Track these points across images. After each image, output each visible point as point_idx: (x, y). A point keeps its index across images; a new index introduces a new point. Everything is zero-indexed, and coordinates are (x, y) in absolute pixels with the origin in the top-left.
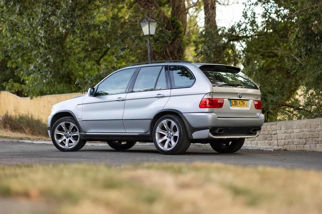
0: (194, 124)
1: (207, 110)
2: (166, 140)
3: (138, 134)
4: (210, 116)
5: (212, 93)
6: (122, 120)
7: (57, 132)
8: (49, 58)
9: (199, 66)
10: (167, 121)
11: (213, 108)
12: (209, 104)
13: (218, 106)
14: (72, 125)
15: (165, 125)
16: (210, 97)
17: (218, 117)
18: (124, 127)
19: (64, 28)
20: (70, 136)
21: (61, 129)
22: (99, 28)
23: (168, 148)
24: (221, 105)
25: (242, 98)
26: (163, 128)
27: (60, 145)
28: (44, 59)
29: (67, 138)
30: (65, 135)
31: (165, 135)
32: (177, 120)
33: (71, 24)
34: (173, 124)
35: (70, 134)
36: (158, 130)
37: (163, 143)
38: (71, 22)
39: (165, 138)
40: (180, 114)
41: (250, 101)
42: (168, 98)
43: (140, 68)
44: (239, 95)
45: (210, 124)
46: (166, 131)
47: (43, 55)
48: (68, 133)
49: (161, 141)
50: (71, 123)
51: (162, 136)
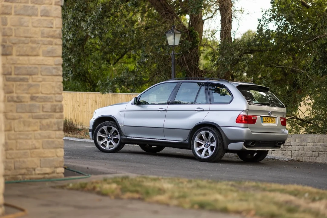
0: (230, 137)
1: (242, 125)
2: (203, 149)
3: (177, 142)
4: (245, 130)
5: (248, 110)
6: (163, 128)
7: (99, 134)
8: (71, 58)
9: (236, 86)
10: (205, 132)
11: (248, 123)
12: (245, 120)
13: (252, 122)
14: (114, 129)
15: (204, 135)
16: (245, 114)
17: (251, 132)
18: (164, 135)
19: (93, 33)
20: (111, 139)
21: (103, 132)
22: (125, 36)
23: (205, 156)
24: (254, 121)
25: (271, 116)
26: (201, 138)
27: (101, 146)
28: (66, 59)
29: (108, 140)
30: (106, 138)
31: (202, 145)
32: (214, 132)
33: (100, 31)
34: (211, 135)
35: (111, 137)
36: (197, 140)
37: (201, 151)
38: (100, 28)
39: (203, 147)
40: (218, 127)
41: (278, 118)
42: (207, 112)
43: (181, 83)
44: (269, 113)
45: (244, 137)
46: (204, 141)
47: (65, 55)
48: (109, 136)
49: (198, 149)
50: (112, 127)
51: (199, 145)
